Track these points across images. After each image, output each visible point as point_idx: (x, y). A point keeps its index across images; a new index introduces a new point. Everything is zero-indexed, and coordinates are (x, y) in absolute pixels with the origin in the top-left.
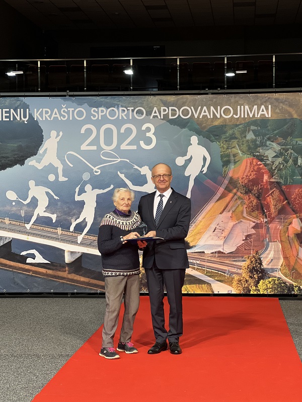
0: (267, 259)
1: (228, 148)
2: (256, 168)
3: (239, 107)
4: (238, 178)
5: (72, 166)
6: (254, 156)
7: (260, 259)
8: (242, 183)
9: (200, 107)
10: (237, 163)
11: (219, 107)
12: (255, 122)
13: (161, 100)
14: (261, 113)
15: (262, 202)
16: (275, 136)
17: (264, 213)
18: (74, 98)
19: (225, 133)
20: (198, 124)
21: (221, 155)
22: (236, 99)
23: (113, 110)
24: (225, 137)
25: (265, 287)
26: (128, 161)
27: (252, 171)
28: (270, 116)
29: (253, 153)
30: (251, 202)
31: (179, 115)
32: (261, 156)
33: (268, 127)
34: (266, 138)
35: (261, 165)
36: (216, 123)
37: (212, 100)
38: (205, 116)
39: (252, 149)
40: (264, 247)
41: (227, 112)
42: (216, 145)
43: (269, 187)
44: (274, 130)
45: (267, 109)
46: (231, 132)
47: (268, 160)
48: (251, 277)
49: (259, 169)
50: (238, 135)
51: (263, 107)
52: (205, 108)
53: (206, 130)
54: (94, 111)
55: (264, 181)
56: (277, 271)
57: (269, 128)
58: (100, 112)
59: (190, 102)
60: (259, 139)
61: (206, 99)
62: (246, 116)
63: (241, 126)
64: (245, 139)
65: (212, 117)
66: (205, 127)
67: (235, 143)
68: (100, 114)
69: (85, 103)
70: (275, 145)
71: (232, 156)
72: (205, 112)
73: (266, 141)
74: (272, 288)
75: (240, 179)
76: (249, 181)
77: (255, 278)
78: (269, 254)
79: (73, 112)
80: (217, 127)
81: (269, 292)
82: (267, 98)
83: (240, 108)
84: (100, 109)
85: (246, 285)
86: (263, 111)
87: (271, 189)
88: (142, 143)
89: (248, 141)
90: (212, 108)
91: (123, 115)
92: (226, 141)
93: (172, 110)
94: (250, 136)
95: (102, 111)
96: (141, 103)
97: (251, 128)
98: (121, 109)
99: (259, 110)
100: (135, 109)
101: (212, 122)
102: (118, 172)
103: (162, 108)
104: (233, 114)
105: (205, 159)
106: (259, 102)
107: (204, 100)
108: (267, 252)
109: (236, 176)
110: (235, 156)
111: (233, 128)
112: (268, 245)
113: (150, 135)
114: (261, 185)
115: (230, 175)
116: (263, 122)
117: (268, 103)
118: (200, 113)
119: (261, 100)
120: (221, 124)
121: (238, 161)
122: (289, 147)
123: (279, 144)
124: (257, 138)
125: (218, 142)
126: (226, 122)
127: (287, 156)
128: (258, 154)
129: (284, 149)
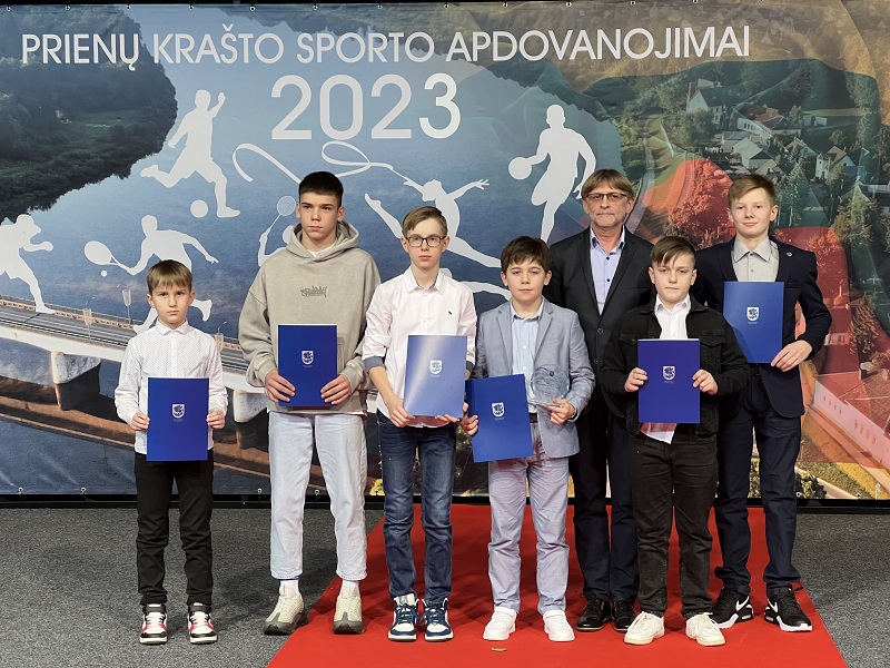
1: (639, 136)
2: (709, 185)
3: (668, 30)
4: (665, 211)
5: (250, 180)
6: (705, 155)
8: (675, 222)
9: (570, 32)
10: (664, 173)
11: (618, 32)
12: (709, 69)
13: (473, 13)
14: (723, 45)
16: (760, 104)
18: (252, 8)
19: (632, 98)
20: (564, 74)
21: (624, 153)
22: (664, 10)
23: (352, 39)
24: (632, 107)
26: (391, 168)
27: (700, 194)
28: (747, 54)
29: (703, 147)
31: (518, 53)
32: (722, 154)
33: (741, 81)
34: (735, 111)
35: (722, 177)
36: (612, 73)
37: (601, 15)
38: (583, 55)
39: (701, 138)
41: (638, 43)
44: (756, 90)
45: (740, 35)
46: (646, 95)
47: (740, 164)
49: (718, 188)
50: (665, 103)
51: (729, 30)
52: (583, 34)
53: (585, 89)
54: (305, 41)
57: (745, 83)
58: (321, 44)
59: (545, 19)
60: (718, 113)
61: (585, 10)
62: (687, 55)
63: (673, 80)
64: (682, 113)
65: (600, 57)
66: (582, 83)
67: (657, 122)
68: (320, 49)
69: (281, 20)
70: (757, 127)
71: (649, 156)
72: (583, 44)
73: (736, 116)
75: (670, 213)
76: (693, 218)
79: (252, 42)
80: (612, 83)
82: (740, 8)
83: (673, 33)
84: (320, 36)
86: (729, 40)
88: (424, 123)
89: (690, 117)
90: (601, 34)
91: (378, 50)
92: (636, 118)
93: (500, 39)
94: (697, 105)
95: (325, 42)
96: (422, 21)
97: (699, 85)
98: (372, 36)
99: (718, 37)
100: (406, 36)
101: (601, 69)
103: (476, 35)
104: (654, 50)
106: (720, 18)
107: (582, 13)
109: (658, 207)
110: (656, 154)
111: (652, 85)
113: (445, 101)
114: (723, 229)
115: (645, 203)
116: (730, 69)
117: (743, 20)
118: (571, 47)
119: (724, 14)
120: (625, 74)
121: (665, 168)
122: (793, 132)
123: (768, 124)
124: (715, 110)
125: (614, 121)
126: (635, 71)
127: (789, 155)
128: (717, 149)
129: (780, 137)
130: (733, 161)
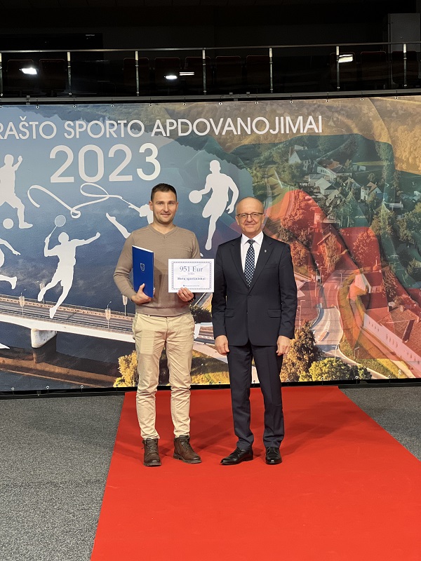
0: (322, 333)
1: (263, 177)
2: (303, 204)
3: (277, 118)
4: (279, 219)
5: (38, 206)
6: (300, 187)
7: (311, 333)
8: (285, 225)
9: (222, 120)
10: (277, 198)
11: (249, 119)
12: (300, 140)
13: (166, 109)
14: (308, 126)
15: (313, 252)
16: (329, 159)
17: (315, 268)
18: (37, 107)
19: (258, 156)
20: (220, 143)
21: (254, 187)
22: (274, 107)
23: (97, 124)
24: (258, 161)
25: (319, 371)
26: (121, 198)
27: (298, 209)
28: (321, 131)
29: (298, 183)
30: (298, 253)
31: (193, 131)
32: (309, 187)
33: (318, 146)
34: (315, 163)
35: (309, 200)
36: (246, 142)
37: (239, 109)
38: (229, 132)
39: (297, 178)
40: (317, 316)
41: (260, 125)
42: (246, 173)
43: (322, 231)
44: (326, 151)
45: (316, 121)
46: (266, 154)
47: (319, 192)
48: (299, 359)
49: (308, 206)
50: (276, 158)
51: (311, 118)
52: (229, 120)
53: (232, 151)
54: (69, 125)
55: (315, 223)
56: (334, 348)
57: (320, 148)
58: (78, 127)
59: (207, 112)
60: (306, 164)
61: (230, 107)
62: (288, 132)
63: (281, 146)
64: (286, 164)
65: (239, 133)
66: (230, 148)
67: (272, 169)
68: (78, 130)
69: (55, 114)
70: (328, 172)
71: (269, 189)
72: (229, 126)
73: (316, 166)
74: (328, 373)
75: (281, 220)
76: (294, 223)
77: (305, 360)
78: (323, 325)
79: (37, 127)
80: (246, 147)
81: (324, 378)
82: (316, 106)
83: (280, 119)
84: (78, 123)
85: (293, 370)
86: (311, 124)
87: (325, 234)
88: (140, 172)
89: (291, 167)
90: (239, 120)
91: (112, 131)
92: (260, 167)
93: (182, 123)
94: (294, 159)
95: (81, 126)
96: (136, 114)
97: (295, 148)
98: (108, 122)
99: (305, 122)
100: (128, 122)
101: (240, 140)
102: (107, 214)
103: (168, 121)
104: (270, 129)
105: (231, 193)
106: (305, 111)
107: (228, 109)
108: (321, 322)
109: (275, 217)
110: (273, 187)
111: (269, 149)
112: (322, 313)
113: (151, 159)
114: (311, 229)
115: (267, 214)
116: (312, 140)
117: (318, 113)
118: (223, 128)
119: (307, 109)
120: (254, 143)
121: (278, 195)
122: (348, 174)
123: (334, 170)
124: (304, 163)
125: (248, 169)
126: (259, 140)
127: (346, 187)
128: (306, 184)
129: (341, 177)
130: (315, 191)
